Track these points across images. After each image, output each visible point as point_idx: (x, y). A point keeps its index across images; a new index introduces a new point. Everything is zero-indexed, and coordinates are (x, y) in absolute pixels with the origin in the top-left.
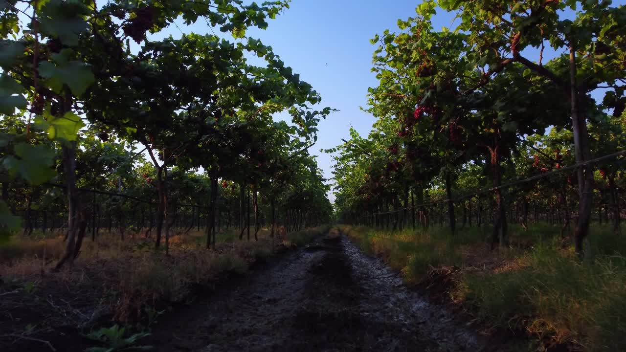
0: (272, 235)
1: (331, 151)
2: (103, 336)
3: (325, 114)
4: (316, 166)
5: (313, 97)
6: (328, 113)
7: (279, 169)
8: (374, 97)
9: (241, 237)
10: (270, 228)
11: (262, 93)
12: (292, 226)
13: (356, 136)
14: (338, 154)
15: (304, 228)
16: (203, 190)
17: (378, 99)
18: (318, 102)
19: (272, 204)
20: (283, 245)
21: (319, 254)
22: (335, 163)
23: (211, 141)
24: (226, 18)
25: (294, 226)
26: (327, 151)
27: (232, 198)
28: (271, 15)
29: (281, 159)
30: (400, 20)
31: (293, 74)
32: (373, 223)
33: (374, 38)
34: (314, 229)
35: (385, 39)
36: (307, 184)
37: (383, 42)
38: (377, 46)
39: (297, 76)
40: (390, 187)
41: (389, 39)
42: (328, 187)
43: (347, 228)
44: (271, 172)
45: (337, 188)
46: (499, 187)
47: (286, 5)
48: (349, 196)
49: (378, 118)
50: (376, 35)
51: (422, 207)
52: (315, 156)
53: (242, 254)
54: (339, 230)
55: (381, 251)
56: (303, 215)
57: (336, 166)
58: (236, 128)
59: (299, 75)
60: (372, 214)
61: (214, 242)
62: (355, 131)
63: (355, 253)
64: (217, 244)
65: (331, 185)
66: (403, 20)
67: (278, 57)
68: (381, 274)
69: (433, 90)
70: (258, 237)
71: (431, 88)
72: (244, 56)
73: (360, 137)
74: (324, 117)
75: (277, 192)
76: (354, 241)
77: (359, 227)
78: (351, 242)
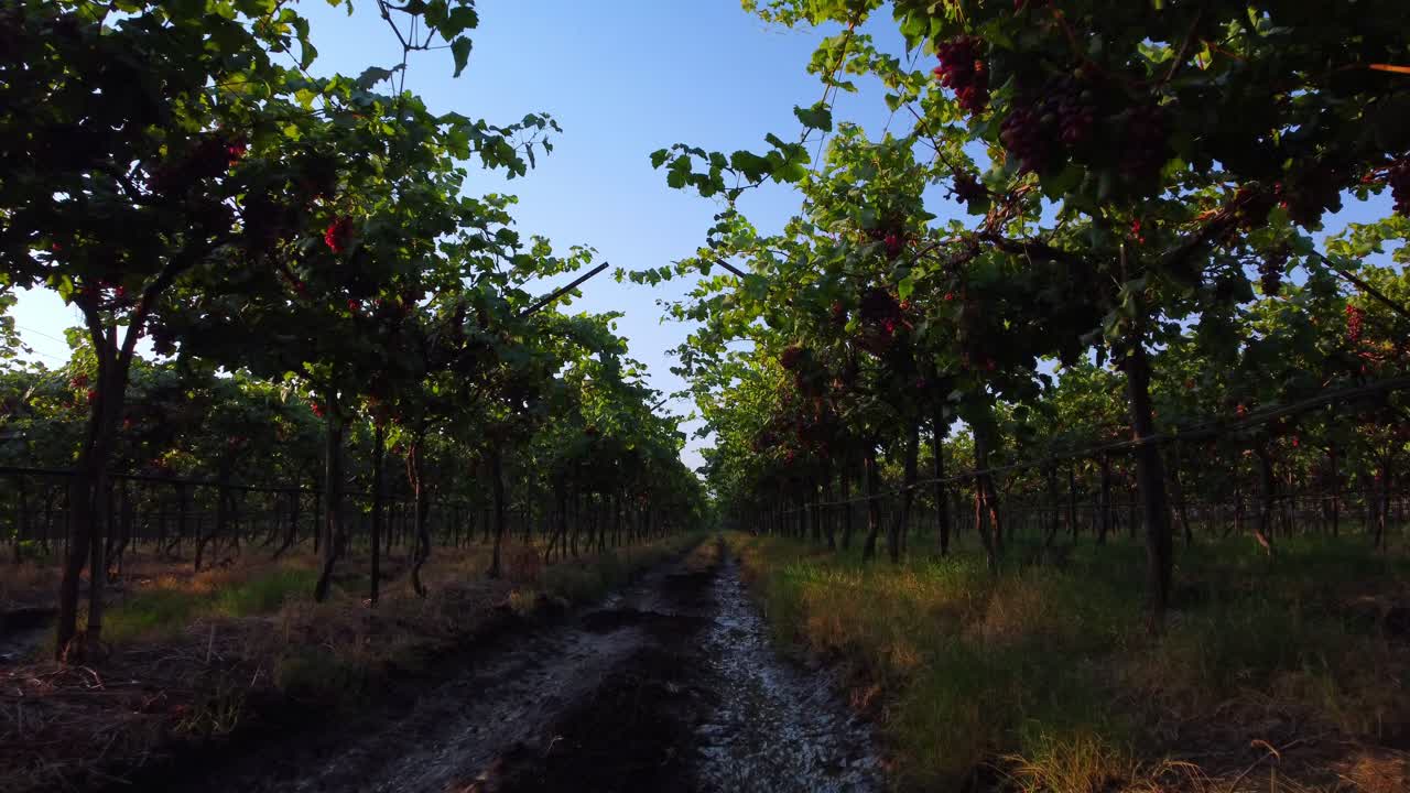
1: (653, 277)
26: (637, 277)
32: (803, 529)
42: (674, 429)
43: (738, 540)
45: (703, 433)
52: (614, 314)
54: (722, 547)
55: (834, 642)
57: (683, 346)
60: (802, 505)
65: (682, 419)
77: (769, 539)
78: (742, 587)
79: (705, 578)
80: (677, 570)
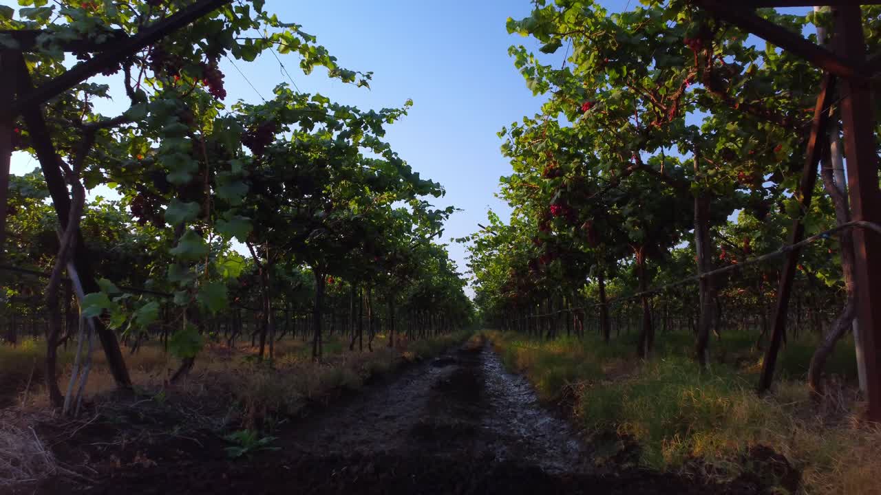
0: (390, 345)
1: (463, 240)
2: (237, 438)
3: (448, 213)
4: (446, 257)
5: (436, 189)
6: (451, 212)
7: (400, 261)
8: (508, 186)
9: (351, 348)
10: (388, 335)
11: (379, 184)
12: (417, 332)
13: (495, 221)
14: (471, 244)
15: (433, 335)
16: (300, 286)
17: (512, 188)
18: (442, 195)
19: (391, 304)
20: (404, 357)
21: (449, 369)
22: (471, 253)
23: (320, 237)
24: (343, 124)
25: (420, 332)
26: (458, 241)
27: (338, 294)
28: (388, 121)
29: (402, 251)
30: (525, 117)
31: (412, 173)
32: (525, 329)
33: (501, 131)
34: (447, 336)
35: (512, 133)
36: (436, 279)
37: (511, 135)
38: (504, 140)
39: (417, 174)
40: (541, 283)
41: (517, 133)
42: (464, 282)
43: (492, 334)
44: (390, 264)
45: (476, 283)
46: (643, 293)
47: (405, 113)
48: (493, 293)
49: (514, 208)
50: (504, 128)
51: (576, 311)
52: (445, 245)
53: (355, 367)
54: (483, 337)
55: (527, 366)
56: (432, 317)
57: (472, 257)
58: (347, 221)
59: (419, 173)
61: (321, 353)
62: (495, 214)
63: (495, 368)
64: (325, 355)
65: (467, 279)
66: (529, 118)
67: (396, 154)
68: (517, 391)
69: (563, 190)
70: (372, 347)
71: (561, 188)
72: (360, 152)
73: (500, 223)
74: (447, 217)
75: (398, 288)
76: (499, 353)
77: (508, 333)
78: (494, 354)
79: (477, 351)
80: (463, 348)
